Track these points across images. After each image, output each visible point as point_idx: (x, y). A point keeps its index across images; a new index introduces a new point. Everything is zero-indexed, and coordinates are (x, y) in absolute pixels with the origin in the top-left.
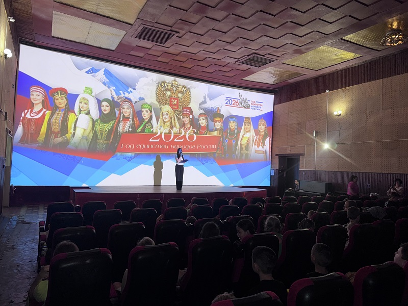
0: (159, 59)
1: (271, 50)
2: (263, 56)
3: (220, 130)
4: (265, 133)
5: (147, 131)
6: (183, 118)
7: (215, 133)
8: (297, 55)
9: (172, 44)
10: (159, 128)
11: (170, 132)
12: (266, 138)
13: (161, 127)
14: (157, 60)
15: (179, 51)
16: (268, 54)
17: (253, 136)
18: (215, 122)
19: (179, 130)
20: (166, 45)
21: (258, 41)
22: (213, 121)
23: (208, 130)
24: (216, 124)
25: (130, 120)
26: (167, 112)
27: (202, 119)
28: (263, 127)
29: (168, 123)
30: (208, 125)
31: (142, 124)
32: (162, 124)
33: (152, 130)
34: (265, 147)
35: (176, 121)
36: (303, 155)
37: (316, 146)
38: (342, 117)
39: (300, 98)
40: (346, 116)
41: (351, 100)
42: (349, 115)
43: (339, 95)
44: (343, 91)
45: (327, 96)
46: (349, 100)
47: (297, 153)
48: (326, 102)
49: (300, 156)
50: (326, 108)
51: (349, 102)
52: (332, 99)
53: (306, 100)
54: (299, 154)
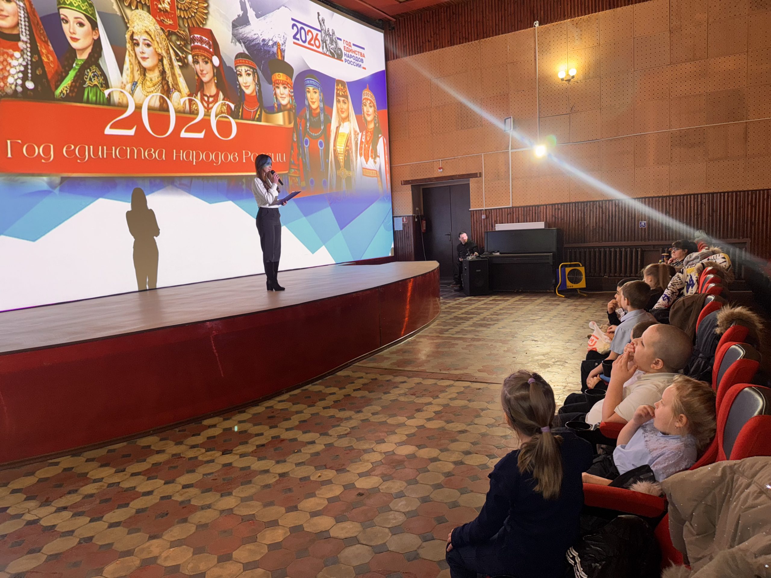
3: (289, 110)
4: (375, 124)
5: (89, 94)
6: (196, 62)
7: (280, 119)
10: (129, 86)
11: (164, 108)
12: (379, 138)
13: (135, 84)
17: (355, 132)
18: (276, 84)
19: (190, 101)
22: (270, 81)
23: (262, 107)
24: (278, 91)
25: (21, 45)
26: (146, 36)
27: (243, 73)
28: (371, 110)
29: (154, 76)
30: (260, 90)
31: (71, 67)
32: (137, 76)
33: (107, 92)
34: (377, 159)
35: (178, 71)
36: (478, 176)
37: (512, 153)
38: (576, 83)
39: (462, 43)
40: (584, 81)
41: (596, 44)
42: (592, 78)
43: (565, 33)
44: (575, 24)
45: (535, 37)
46: (591, 45)
47: (461, 173)
48: (533, 49)
49: (471, 179)
50: (533, 64)
51: (591, 49)
52: (548, 44)
53: (479, 48)
54: (468, 174)
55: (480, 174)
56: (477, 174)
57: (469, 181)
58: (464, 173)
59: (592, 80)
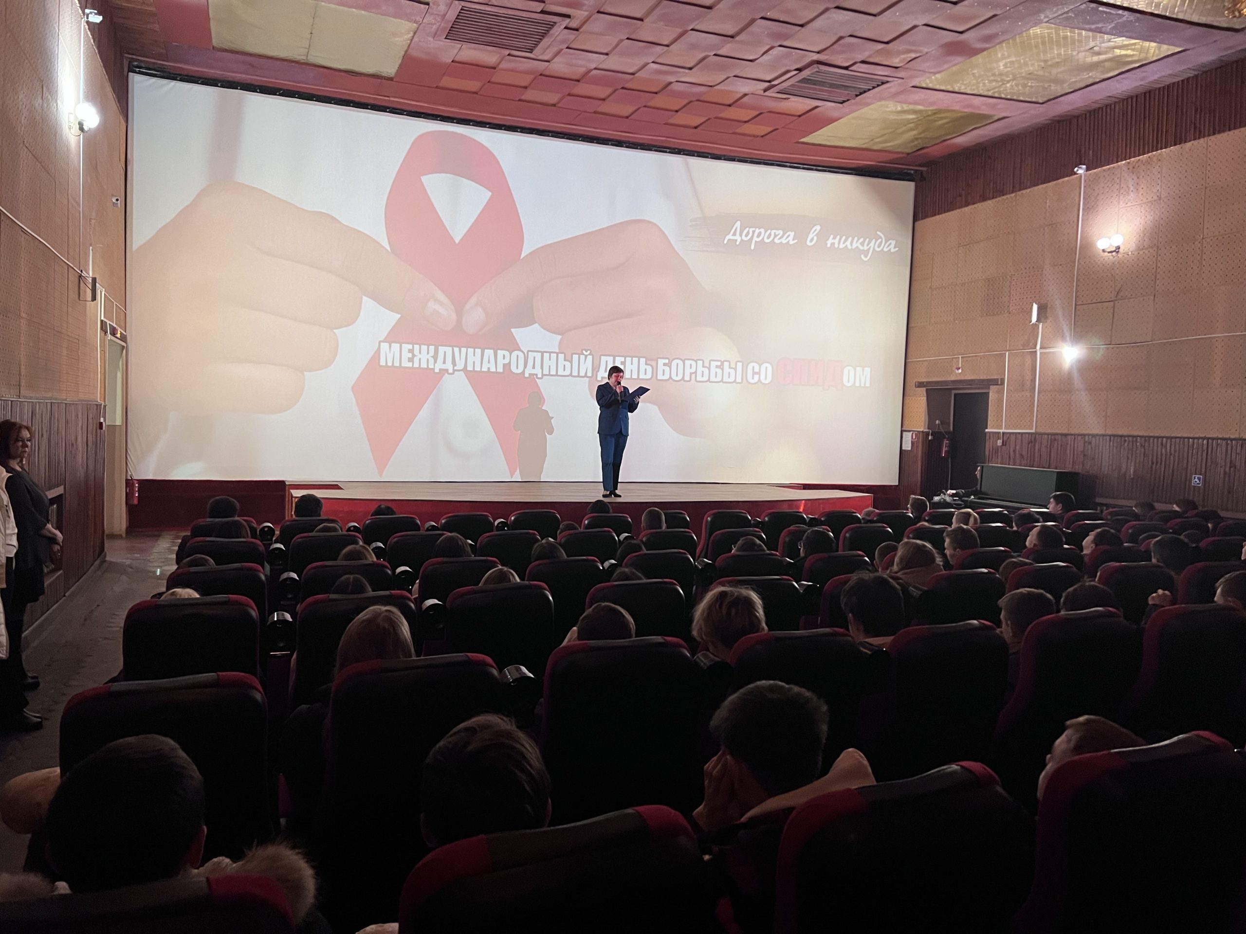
0: (529, 95)
1: (869, 51)
2: (846, 68)
8: (959, 59)
9: (555, 49)
14: (523, 97)
15: (582, 70)
16: (863, 62)
20: (537, 53)
21: (816, 24)
36: (999, 383)
37: (1041, 353)
38: (1126, 256)
39: (996, 197)
40: (1136, 253)
41: (1155, 198)
42: (1147, 249)
43: (1118, 181)
44: (1131, 168)
45: (1080, 188)
46: (1150, 199)
47: (981, 378)
48: (1077, 206)
49: (991, 387)
50: (1075, 227)
51: (1149, 205)
52: (1096, 198)
53: (1014, 204)
54: (988, 380)
55: (1003, 380)
56: (998, 379)
57: (989, 388)
58: (985, 378)
59: (1147, 252)
